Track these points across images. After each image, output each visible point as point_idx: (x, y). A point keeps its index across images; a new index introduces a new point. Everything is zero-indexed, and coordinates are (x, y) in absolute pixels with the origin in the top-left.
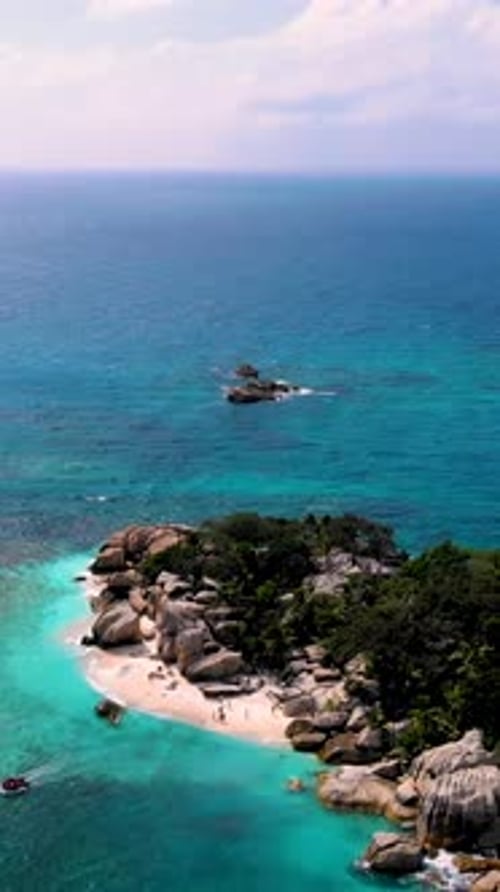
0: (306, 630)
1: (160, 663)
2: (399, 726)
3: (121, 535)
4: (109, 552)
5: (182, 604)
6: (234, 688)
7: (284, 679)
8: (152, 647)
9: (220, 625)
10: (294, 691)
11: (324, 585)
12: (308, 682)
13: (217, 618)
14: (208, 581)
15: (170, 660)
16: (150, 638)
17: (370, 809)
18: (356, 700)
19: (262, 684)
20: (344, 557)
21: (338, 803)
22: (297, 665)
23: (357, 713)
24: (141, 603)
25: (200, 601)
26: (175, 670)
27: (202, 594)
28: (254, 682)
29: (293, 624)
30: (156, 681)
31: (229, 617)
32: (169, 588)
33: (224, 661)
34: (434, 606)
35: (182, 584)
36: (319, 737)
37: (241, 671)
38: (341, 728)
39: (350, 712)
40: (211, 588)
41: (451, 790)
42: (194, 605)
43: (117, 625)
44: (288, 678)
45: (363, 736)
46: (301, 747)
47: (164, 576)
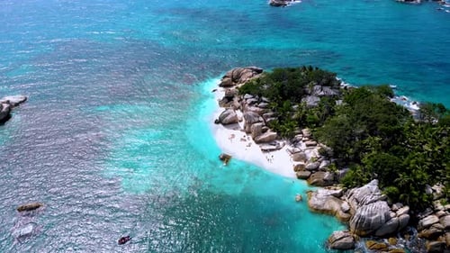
0: (302, 123)
1: (244, 134)
2: (341, 172)
3: (230, 72)
4: (226, 79)
5: (253, 108)
6: (274, 147)
7: (293, 143)
8: (242, 125)
9: (269, 120)
10: (297, 150)
11: (310, 101)
12: (303, 146)
13: (267, 117)
14: (264, 99)
15: (248, 133)
16: (241, 121)
17: (330, 213)
18: (323, 157)
19: (284, 144)
20: (318, 87)
21: (317, 210)
22: (299, 136)
23: (323, 164)
24: (237, 104)
25: (260, 107)
26: (250, 137)
27: (262, 104)
28: (281, 143)
29: (297, 119)
30: (243, 142)
31: (272, 116)
32: (249, 101)
33: (270, 136)
34: (357, 119)
35: (253, 100)
36: (308, 173)
37: (277, 139)
38: (317, 169)
39: (321, 162)
40: (265, 102)
41: (366, 213)
42: (258, 109)
43: (228, 118)
44: (295, 143)
45: (327, 175)
46: (300, 178)
47: (247, 96)
